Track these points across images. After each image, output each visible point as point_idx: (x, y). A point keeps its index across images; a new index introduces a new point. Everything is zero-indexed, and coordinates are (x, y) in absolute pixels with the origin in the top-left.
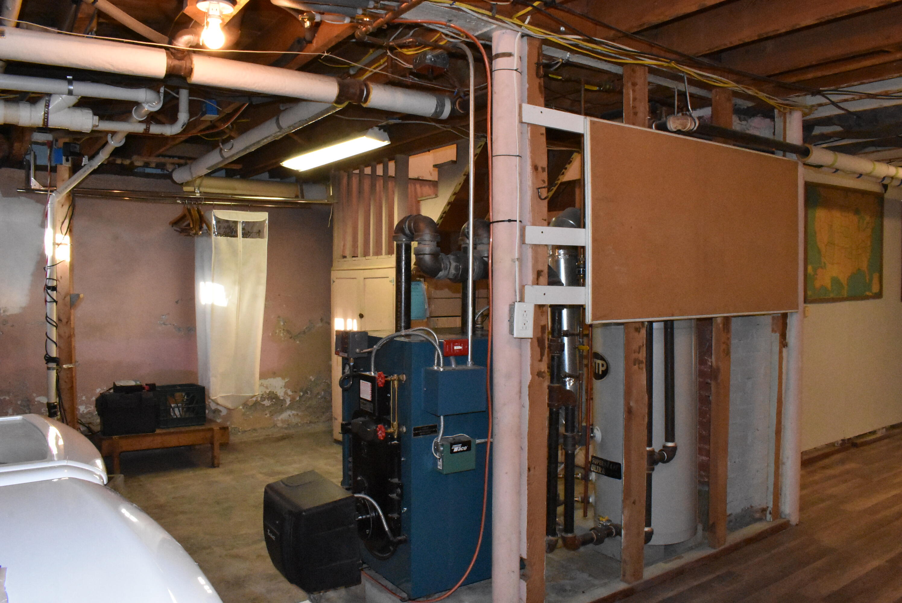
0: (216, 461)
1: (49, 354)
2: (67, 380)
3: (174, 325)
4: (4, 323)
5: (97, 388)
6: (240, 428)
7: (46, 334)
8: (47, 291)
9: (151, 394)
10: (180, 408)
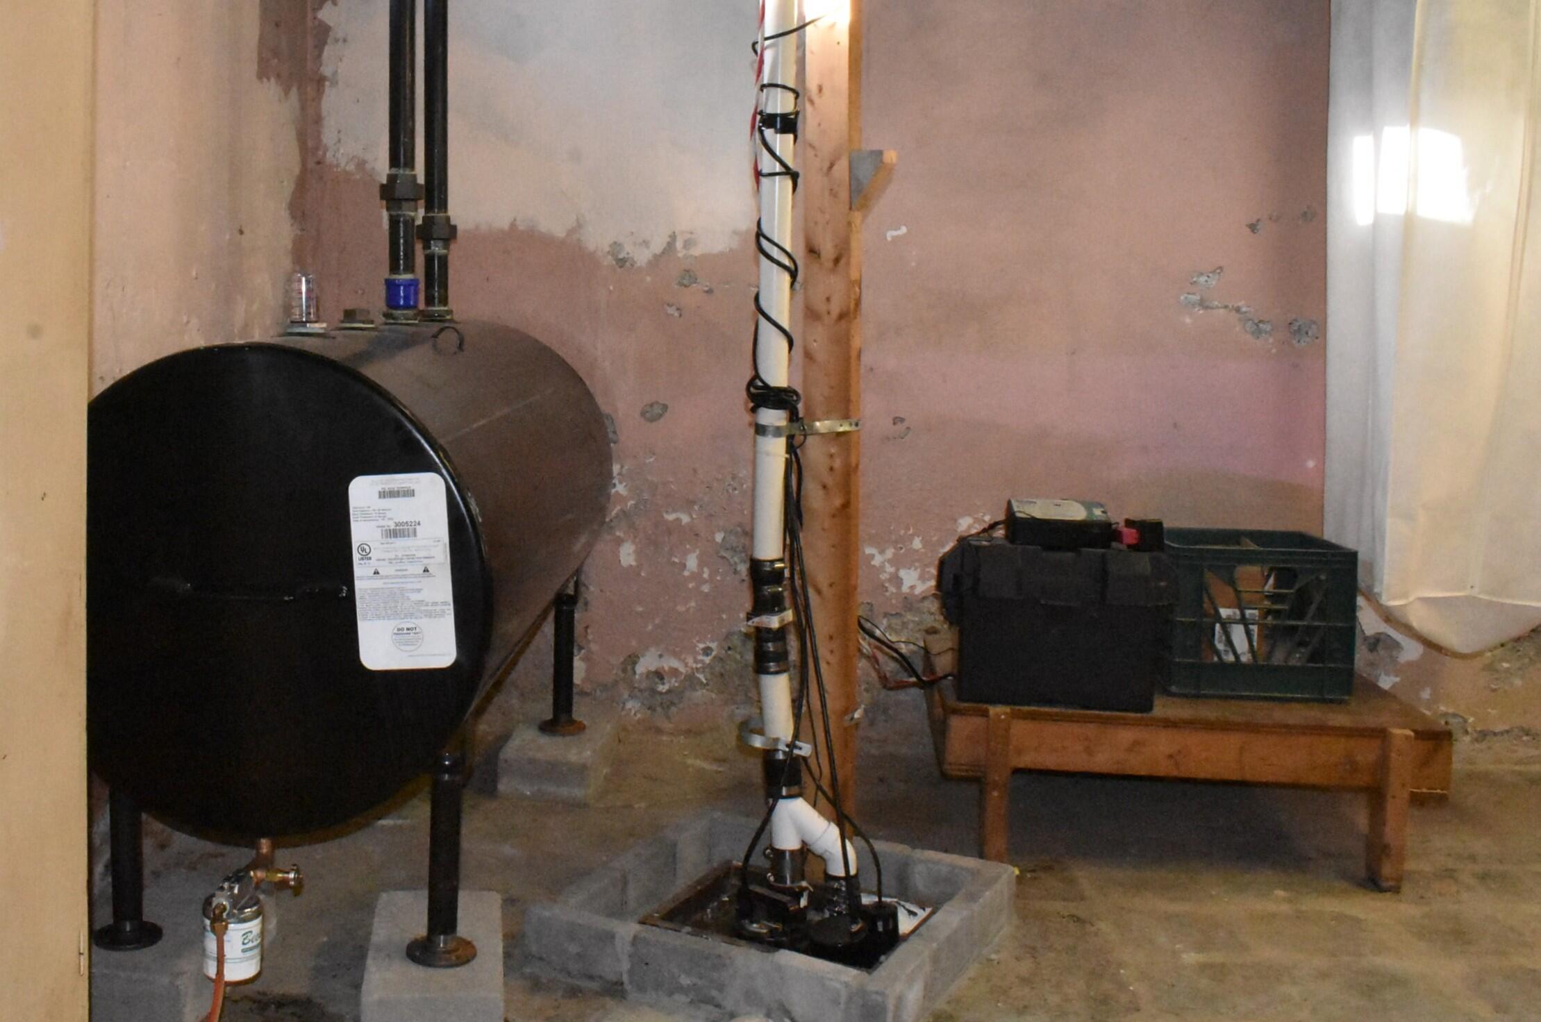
0: (1387, 870)
1: (763, 376)
2: (830, 481)
3: (1238, 310)
4: (685, 282)
5: (962, 515)
6: (1471, 720)
7: (757, 298)
8: (761, 132)
9: (1143, 563)
10: (1255, 628)
